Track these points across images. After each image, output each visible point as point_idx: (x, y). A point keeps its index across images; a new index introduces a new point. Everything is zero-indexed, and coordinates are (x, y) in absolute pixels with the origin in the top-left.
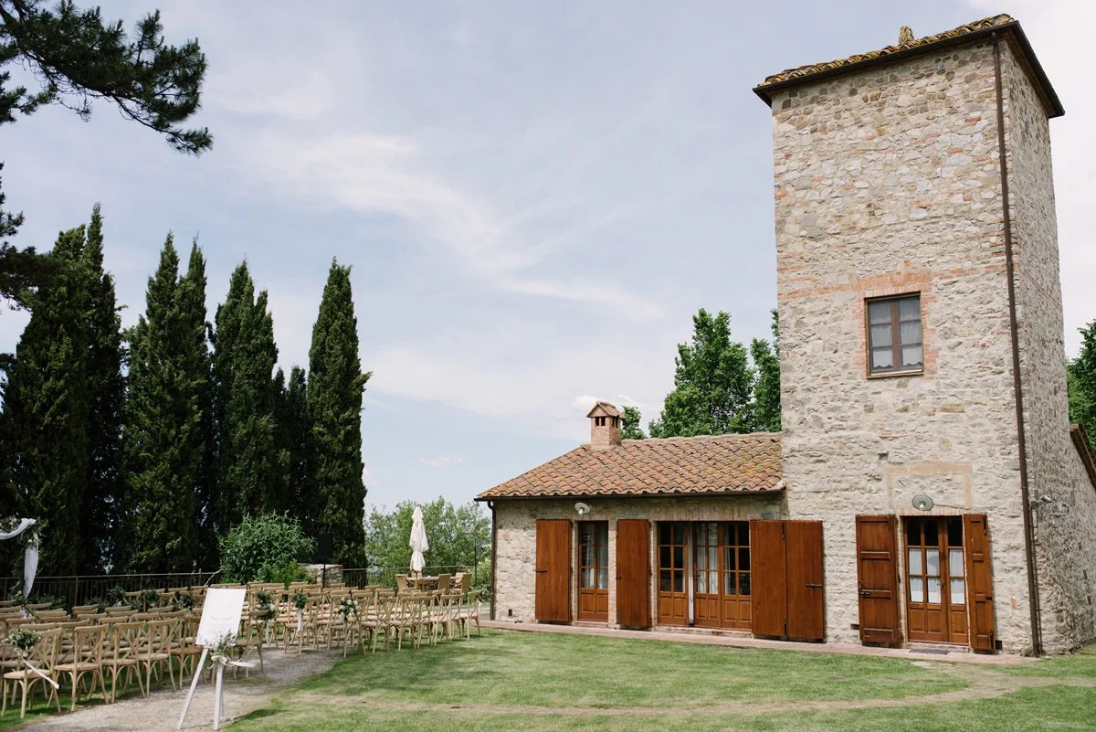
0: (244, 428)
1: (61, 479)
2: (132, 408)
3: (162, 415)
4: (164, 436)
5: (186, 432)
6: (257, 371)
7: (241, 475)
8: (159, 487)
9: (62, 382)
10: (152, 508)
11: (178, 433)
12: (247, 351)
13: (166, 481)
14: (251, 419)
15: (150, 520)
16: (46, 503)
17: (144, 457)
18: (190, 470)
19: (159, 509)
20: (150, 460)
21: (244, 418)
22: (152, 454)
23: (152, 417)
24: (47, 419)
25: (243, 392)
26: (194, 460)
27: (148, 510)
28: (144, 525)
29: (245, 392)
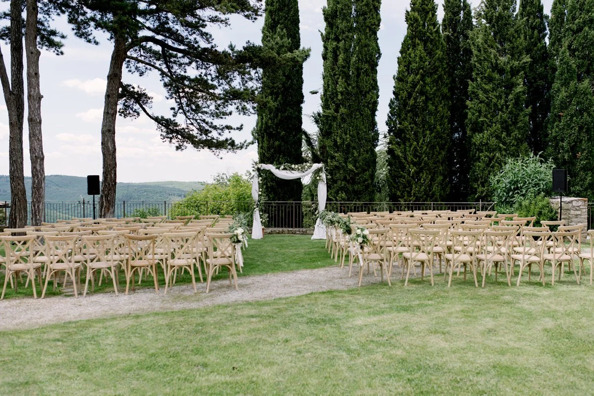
0: (566, 92)
1: (424, 141)
2: (474, 88)
3: (494, 89)
4: (495, 105)
5: (512, 100)
6: (581, 44)
7: (563, 128)
8: (493, 141)
9: (418, 76)
10: (488, 157)
11: (506, 102)
12: (571, 30)
13: (498, 137)
14: (572, 84)
15: (488, 165)
16: (415, 156)
17: (482, 121)
18: (519, 128)
19: (494, 157)
20: (487, 123)
21: (566, 84)
22: (488, 118)
23: (486, 91)
24: (411, 102)
25: (565, 63)
26: (521, 121)
27: (486, 158)
28: (484, 169)
29: (567, 63)
